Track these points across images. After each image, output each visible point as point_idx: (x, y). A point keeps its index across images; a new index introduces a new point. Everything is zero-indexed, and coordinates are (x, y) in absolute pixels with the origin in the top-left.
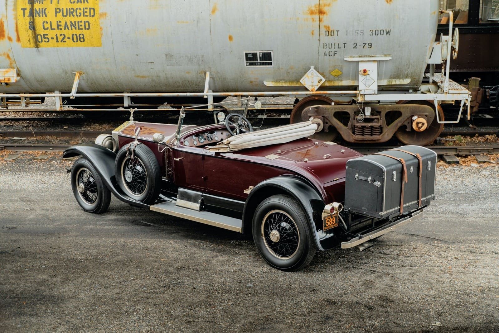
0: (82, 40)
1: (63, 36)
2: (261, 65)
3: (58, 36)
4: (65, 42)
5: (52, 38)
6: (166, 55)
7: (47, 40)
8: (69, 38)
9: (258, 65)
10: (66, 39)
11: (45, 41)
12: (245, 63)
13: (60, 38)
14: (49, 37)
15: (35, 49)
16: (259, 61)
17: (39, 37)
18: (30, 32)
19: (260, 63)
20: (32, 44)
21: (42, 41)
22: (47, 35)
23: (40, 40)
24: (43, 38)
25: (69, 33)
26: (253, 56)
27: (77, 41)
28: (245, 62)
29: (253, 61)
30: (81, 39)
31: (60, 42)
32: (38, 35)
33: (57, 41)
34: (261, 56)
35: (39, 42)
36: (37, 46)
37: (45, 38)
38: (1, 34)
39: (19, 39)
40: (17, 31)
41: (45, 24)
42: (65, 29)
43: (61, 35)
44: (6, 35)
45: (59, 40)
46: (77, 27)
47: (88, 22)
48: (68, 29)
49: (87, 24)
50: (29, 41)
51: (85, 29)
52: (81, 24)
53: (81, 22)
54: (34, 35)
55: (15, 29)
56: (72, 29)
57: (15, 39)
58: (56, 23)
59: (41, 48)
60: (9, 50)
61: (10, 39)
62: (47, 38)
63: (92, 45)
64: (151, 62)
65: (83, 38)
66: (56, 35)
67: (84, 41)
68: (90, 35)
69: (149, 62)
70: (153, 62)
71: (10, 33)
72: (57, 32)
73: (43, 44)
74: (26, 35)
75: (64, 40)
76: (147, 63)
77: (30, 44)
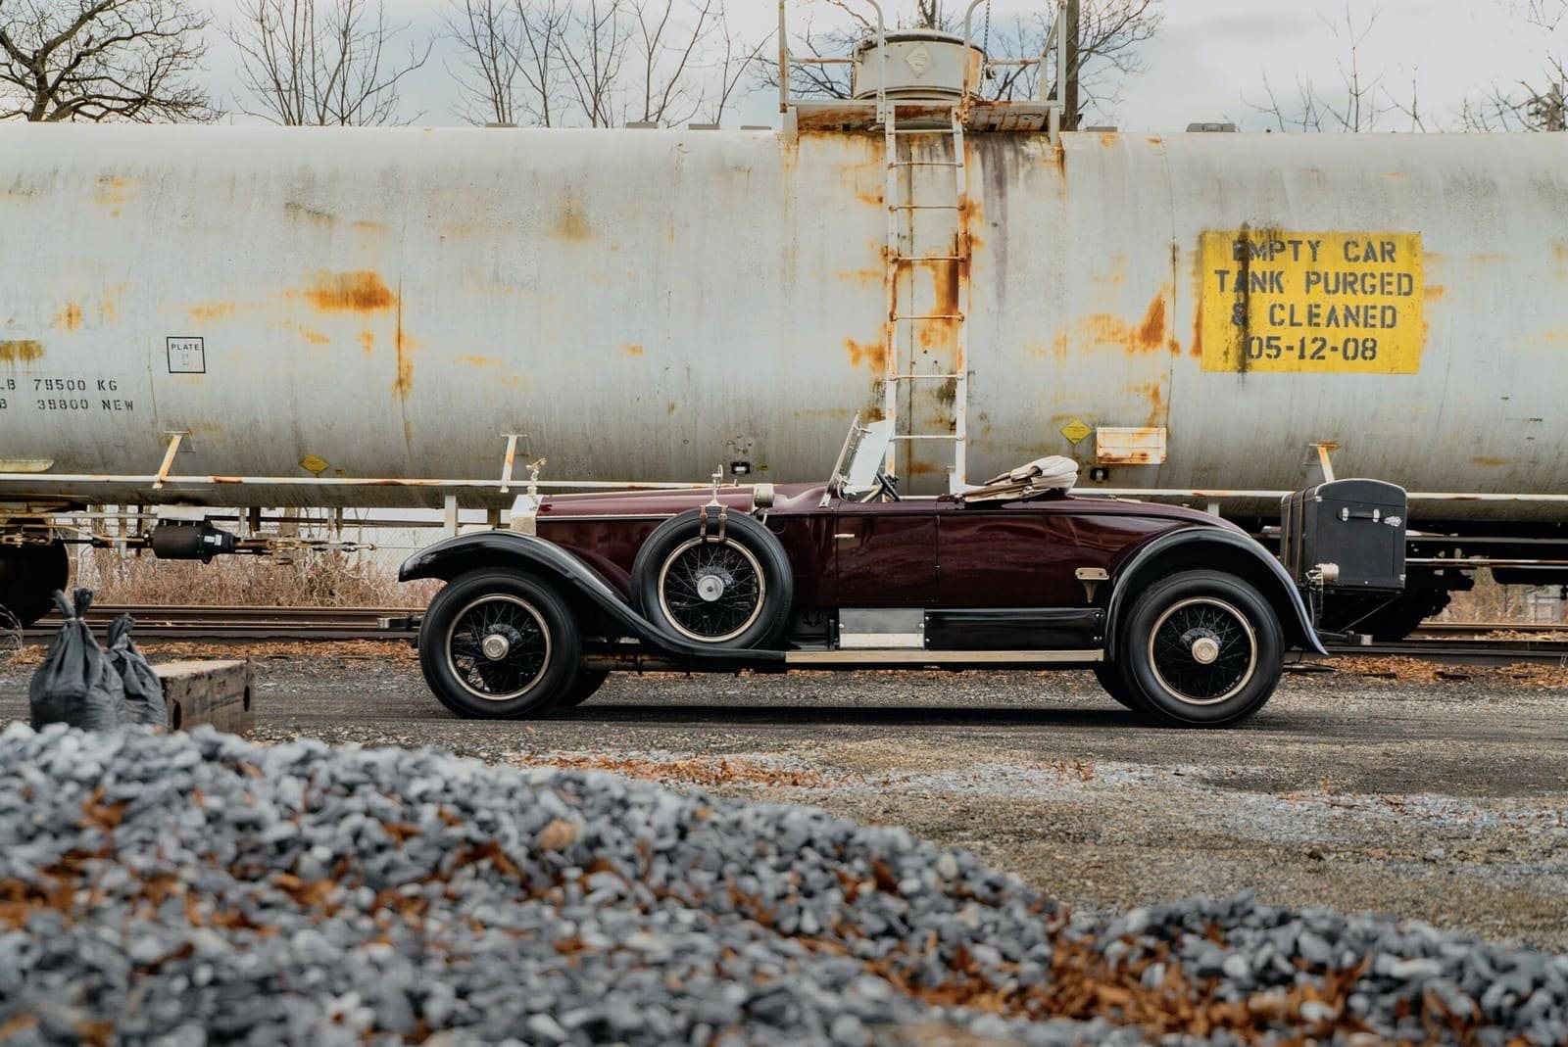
0: (1369, 354)
1: (1318, 344)
3: (1308, 342)
4: (1323, 357)
5: (1290, 348)
7: (1273, 352)
8: (1334, 349)
10: (1326, 352)
11: (1269, 356)
13: (1311, 349)
14: (1282, 344)
15: (1235, 376)
17: (1255, 343)
18: (1233, 330)
20: (1233, 362)
21: (1259, 356)
22: (1278, 338)
23: (1255, 352)
24: (1264, 347)
25: (1336, 335)
27: (1355, 357)
30: (1367, 350)
31: (1308, 358)
32: (1253, 338)
33: (1302, 357)
35: (1252, 357)
36: (1243, 368)
37: (1269, 347)
38: (1152, 332)
39: (1198, 349)
40: (1198, 326)
41: (1277, 310)
42: (1328, 325)
43: (1315, 340)
44: (1167, 335)
45: (1308, 352)
46: (1361, 320)
47: (1390, 307)
48: (1338, 325)
49: (1389, 313)
50: (1226, 353)
51: (1383, 326)
52: (1371, 312)
53: (1374, 307)
54: (1241, 338)
55: (1194, 321)
56: (1346, 325)
57: (1187, 341)
58: (1307, 309)
59: (1249, 375)
60: (1163, 377)
61: (1174, 347)
62: (1277, 347)
63: (1393, 368)
64: (1536, 420)
65: (1372, 349)
66: (1302, 341)
67: (1372, 358)
68: (1392, 343)
69: (1531, 419)
70: (1541, 420)
71: (1177, 331)
72: (1305, 332)
73: (1259, 362)
74: (1221, 337)
75: (1321, 354)
76: (1524, 420)
77: (1226, 361)
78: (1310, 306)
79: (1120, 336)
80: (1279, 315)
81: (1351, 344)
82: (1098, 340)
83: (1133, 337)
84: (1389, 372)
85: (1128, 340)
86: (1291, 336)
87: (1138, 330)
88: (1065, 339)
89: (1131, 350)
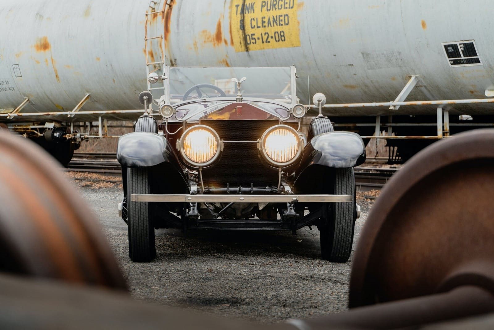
0: (283, 38)
1: (267, 35)
2: (467, 63)
3: (263, 35)
4: (269, 42)
5: (258, 39)
6: (363, 54)
7: (254, 41)
8: (272, 37)
9: (464, 63)
10: (270, 39)
11: (253, 43)
12: (449, 61)
13: (265, 37)
14: (255, 37)
15: (246, 53)
16: (463, 57)
17: (248, 37)
18: (241, 32)
19: (465, 59)
20: (243, 48)
22: (254, 34)
23: (249, 42)
24: (251, 39)
25: (271, 30)
26: (454, 50)
27: (279, 41)
28: (448, 59)
29: (456, 57)
31: (265, 43)
32: (247, 35)
33: (263, 42)
34: (462, 49)
35: (248, 44)
36: (247, 49)
37: (253, 39)
38: (218, 37)
39: (232, 43)
40: (231, 32)
41: (253, 21)
42: (268, 27)
43: (265, 34)
44: (223, 38)
45: (265, 40)
46: (278, 22)
48: (271, 26)
49: (286, 17)
50: (240, 43)
51: (285, 25)
52: (281, 18)
53: (281, 16)
54: (244, 35)
55: (229, 30)
56: (274, 26)
57: (229, 41)
58: (261, 19)
59: (250, 52)
60: (226, 56)
61: (226, 42)
62: (255, 39)
63: (292, 45)
64: (351, 65)
65: (284, 36)
66: (261, 35)
67: (284, 40)
68: (289, 32)
69: (349, 65)
70: (353, 65)
71: (225, 35)
72: (262, 30)
73: (251, 46)
74: (238, 36)
75: (268, 40)
76: (347, 65)
77: (241, 47)
79: (210, 39)
80: (254, 23)
81: (277, 34)
82: (205, 42)
83: (214, 39)
84: (292, 46)
85: (213, 40)
86: (258, 33)
87: (215, 36)
88: (196, 42)
89: (214, 45)
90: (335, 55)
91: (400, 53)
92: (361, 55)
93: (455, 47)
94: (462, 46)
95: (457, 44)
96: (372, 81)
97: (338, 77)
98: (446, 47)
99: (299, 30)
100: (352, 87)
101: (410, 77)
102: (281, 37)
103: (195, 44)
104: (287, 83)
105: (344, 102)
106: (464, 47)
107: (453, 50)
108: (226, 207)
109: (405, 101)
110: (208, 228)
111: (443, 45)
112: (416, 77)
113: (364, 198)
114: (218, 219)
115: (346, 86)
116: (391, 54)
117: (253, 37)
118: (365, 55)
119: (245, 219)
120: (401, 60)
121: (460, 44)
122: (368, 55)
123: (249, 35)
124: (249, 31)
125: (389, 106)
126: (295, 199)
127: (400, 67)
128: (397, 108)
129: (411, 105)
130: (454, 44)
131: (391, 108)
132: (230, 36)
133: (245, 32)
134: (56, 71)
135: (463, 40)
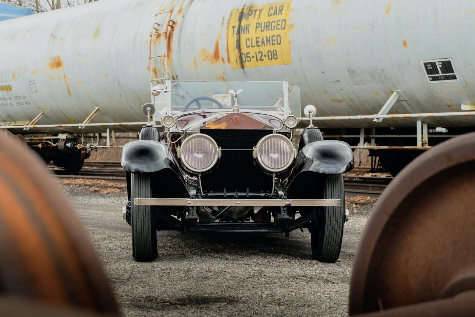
0: (275, 57)
1: (261, 54)
2: (445, 79)
3: (257, 54)
4: (263, 60)
5: (253, 57)
6: (349, 71)
7: (249, 59)
8: (265, 56)
9: (442, 79)
10: (263, 57)
11: (248, 61)
12: (428, 78)
13: (259, 56)
14: (250, 55)
15: (241, 69)
16: (441, 74)
17: (243, 56)
18: (237, 51)
19: (443, 76)
20: (239, 65)
21: (245, 61)
22: (249, 53)
24: (246, 57)
25: (265, 49)
27: (272, 59)
28: (427, 76)
29: (435, 74)
31: (259, 60)
32: (242, 54)
33: (257, 60)
34: (441, 66)
35: (244, 62)
36: (243, 67)
37: (248, 57)
38: (216, 55)
39: (229, 61)
40: (228, 51)
41: (248, 40)
42: (262, 46)
43: (259, 53)
44: (220, 56)
45: (259, 58)
46: (271, 42)
47: (279, 35)
48: (265, 46)
49: (279, 38)
50: (237, 61)
51: (277, 44)
52: (274, 38)
53: (274, 36)
54: (239, 54)
55: (226, 49)
56: (267, 45)
57: (226, 60)
58: (256, 39)
59: (245, 69)
60: (224, 73)
61: (223, 60)
62: (250, 57)
63: (284, 62)
64: (338, 81)
65: (276, 54)
66: (256, 53)
67: (277, 58)
68: (281, 51)
69: (336, 81)
70: (339, 81)
71: (223, 53)
72: (256, 49)
73: (246, 64)
74: (234, 55)
75: (262, 58)
76: (334, 81)
77: (237, 64)
78: (256, 38)
79: (209, 58)
80: (249, 43)
81: (270, 53)
82: (204, 60)
83: (212, 57)
84: (283, 64)
85: (211, 59)
86: (253, 51)
87: (213, 54)
88: (196, 60)
89: (212, 63)
90: (323, 72)
91: (383, 70)
92: (347, 72)
93: (433, 64)
94: (441, 63)
95: (435, 62)
96: (357, 96)
97: (326, 92)
98: (426, 64)
99: (290, 49)
100: (339, 101)
101: (392, 92)
102: (273, 55)
103: (195, 62)
104: (279, 97)
105: (331, 115)
106: (442, 65)
107: (432, 68)
108: (223, 211)
109: (388, 114)
110: (207, 230)
111: (422, 62)
112: (398, 92)
113: (350, 203)
114: (215, 221)
115: (333, 101)
116: (375, 71)
117: (248, 55)
118: (351, 72)
119: (240, 222)
120: (384, 76)
121: (439, 62)
122: (353, 72)
123: (244, 54)
124: (244, 50)
125: (373, 119)
126: (288, 203)
127: (383, 83)
128: (380, 120)
129: (393, 118)
130: (433, 62)
131: (375, 120)
132: (227, 55)
133: (241, 51)
134: (68, 87)
135: (441, 58)
